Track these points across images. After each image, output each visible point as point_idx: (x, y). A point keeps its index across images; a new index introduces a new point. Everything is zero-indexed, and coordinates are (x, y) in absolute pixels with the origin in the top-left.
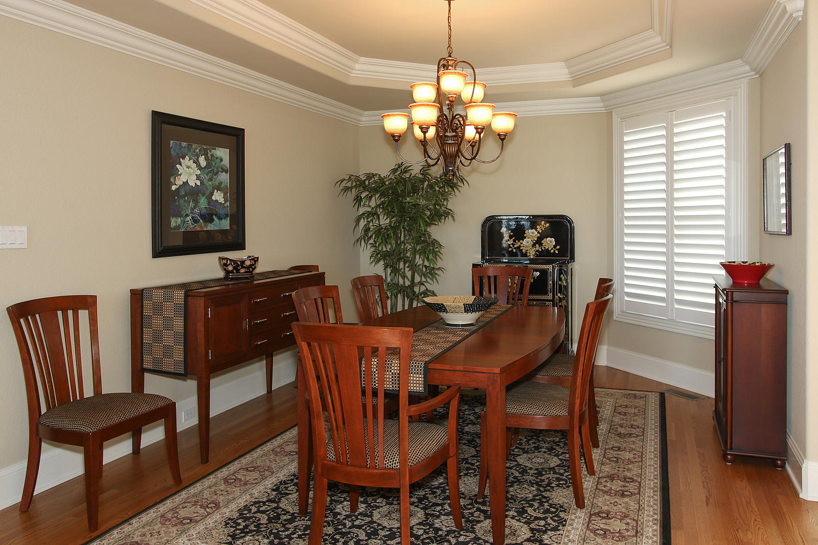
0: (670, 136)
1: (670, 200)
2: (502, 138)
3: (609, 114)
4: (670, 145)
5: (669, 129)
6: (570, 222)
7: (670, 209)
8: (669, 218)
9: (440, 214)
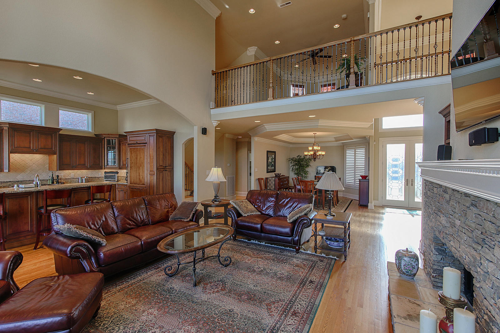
0: (355, 152)
1: (355, 164)
2: (323, 155)
3: (344, 146)
4: (355, 154)
5: (355, 150)
6: (335, 168)
7: (355, 166)
8: (355, 167)
9: (308, 166)
